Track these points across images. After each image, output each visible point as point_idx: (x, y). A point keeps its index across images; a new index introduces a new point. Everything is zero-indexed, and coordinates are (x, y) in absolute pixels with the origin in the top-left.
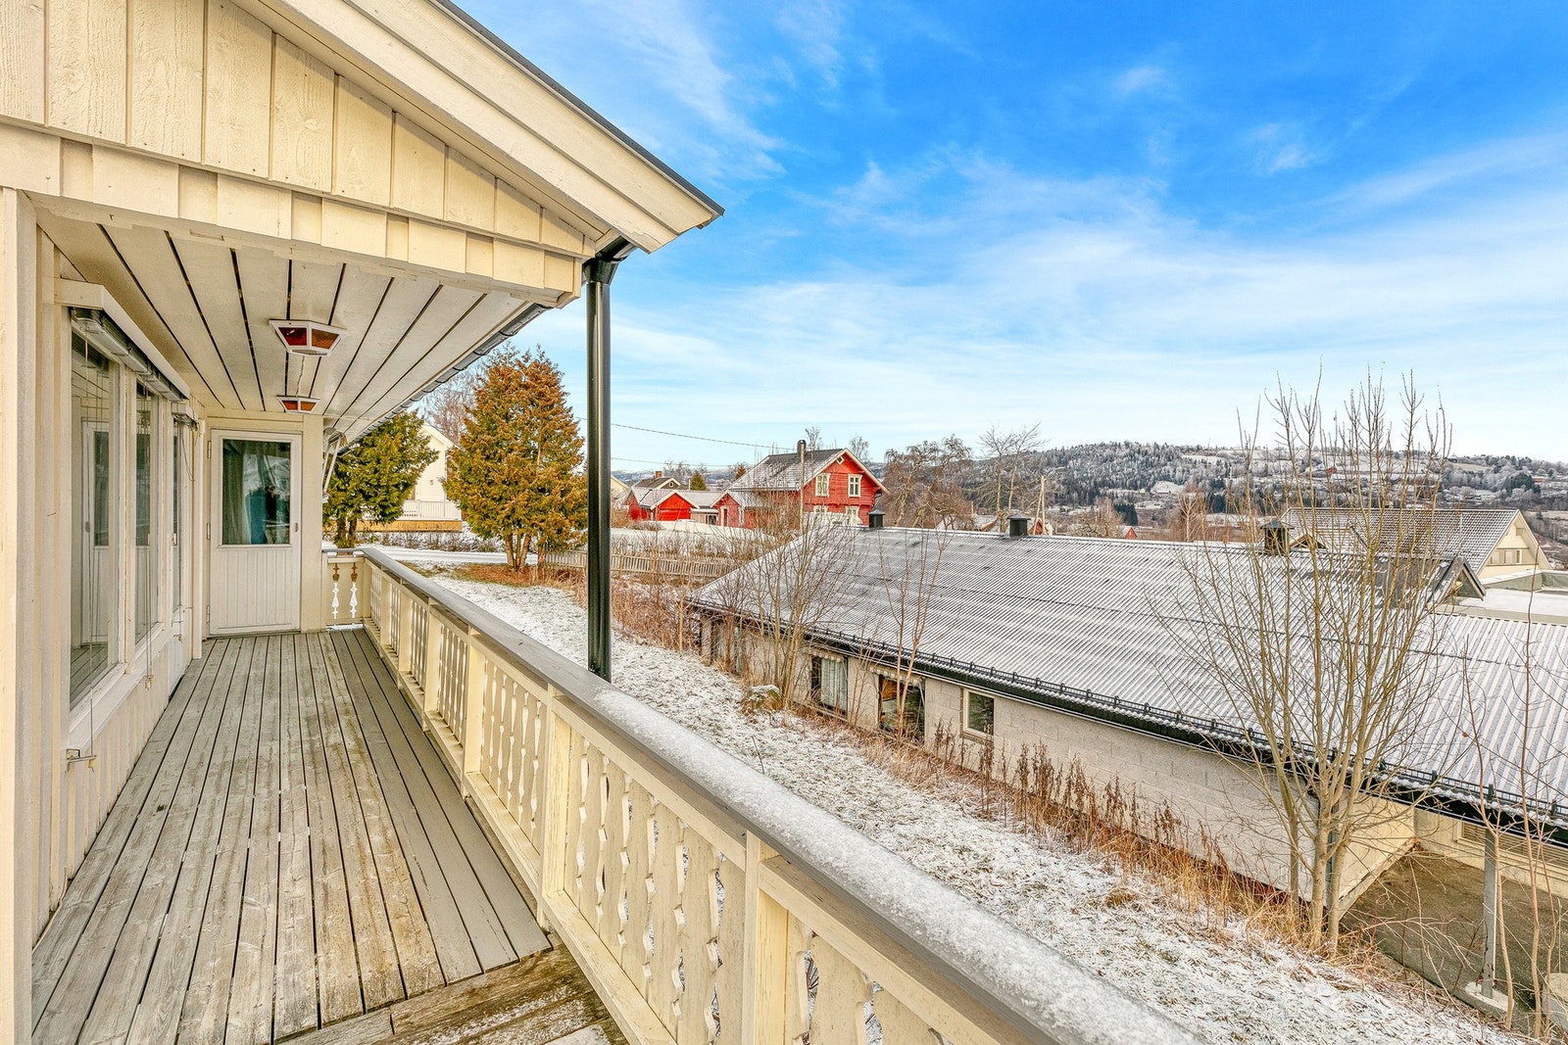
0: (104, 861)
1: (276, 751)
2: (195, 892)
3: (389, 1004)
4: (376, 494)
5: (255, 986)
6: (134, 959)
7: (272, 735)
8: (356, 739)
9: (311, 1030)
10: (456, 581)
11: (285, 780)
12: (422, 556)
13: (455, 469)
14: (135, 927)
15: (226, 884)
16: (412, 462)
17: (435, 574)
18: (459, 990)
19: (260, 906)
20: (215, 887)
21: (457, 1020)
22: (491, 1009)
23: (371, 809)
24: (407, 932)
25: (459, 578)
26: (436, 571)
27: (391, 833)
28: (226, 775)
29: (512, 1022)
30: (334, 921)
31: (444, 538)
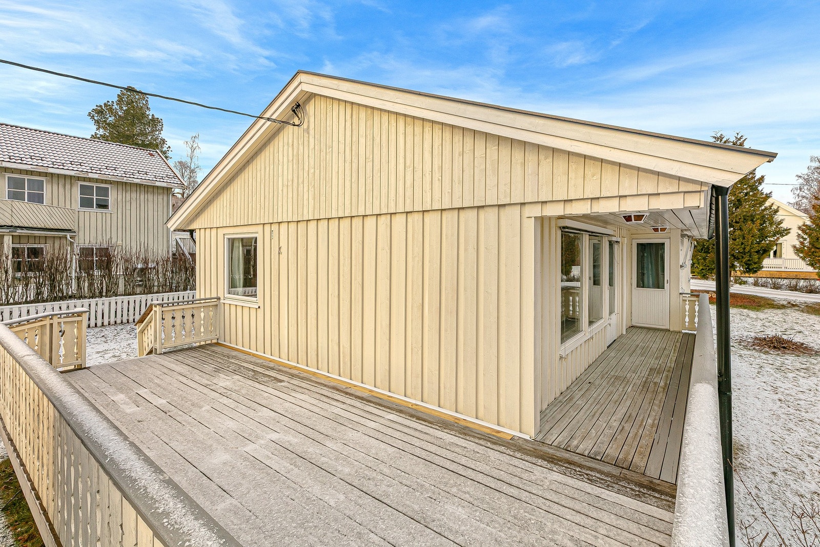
0: (571, 391)
1: (632, 377)
2: (587, 410)
3: (623, 468)
4: (743, 257)
5: (590, 442)
6: (567, 419)
7: (635, 371)
8: (666, 384)
9: (598, 460)
10: (805, 314)
11: (630, 388)
12: (781, 295)
13: (805, 239)
14: (570, 412)
15: (596, 412)
16: (769, 237)
17: (788, 307)
18: (647, 479)
19: (602, 423)
20: (593, 411)
21: (641, 485)
22: (654, 490)
23: (654, 410)
24: (641, 453)
25: (808, 312)
26: (789, 305)
27: (656, 422)
28: (613, 380)
29: (659, 498)
30: (621, 438)
31: (802, 283)
